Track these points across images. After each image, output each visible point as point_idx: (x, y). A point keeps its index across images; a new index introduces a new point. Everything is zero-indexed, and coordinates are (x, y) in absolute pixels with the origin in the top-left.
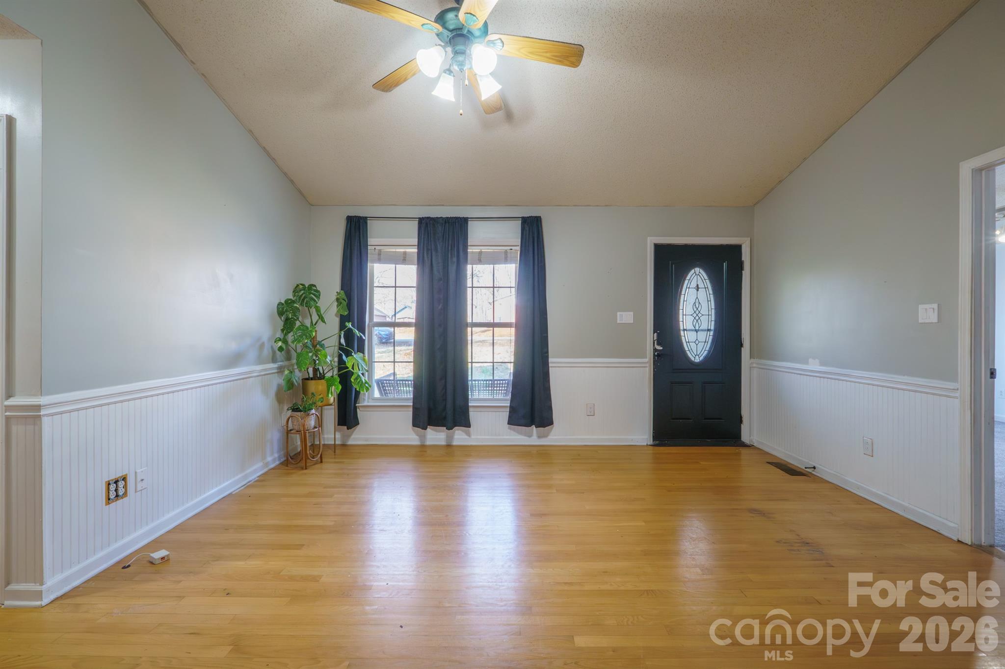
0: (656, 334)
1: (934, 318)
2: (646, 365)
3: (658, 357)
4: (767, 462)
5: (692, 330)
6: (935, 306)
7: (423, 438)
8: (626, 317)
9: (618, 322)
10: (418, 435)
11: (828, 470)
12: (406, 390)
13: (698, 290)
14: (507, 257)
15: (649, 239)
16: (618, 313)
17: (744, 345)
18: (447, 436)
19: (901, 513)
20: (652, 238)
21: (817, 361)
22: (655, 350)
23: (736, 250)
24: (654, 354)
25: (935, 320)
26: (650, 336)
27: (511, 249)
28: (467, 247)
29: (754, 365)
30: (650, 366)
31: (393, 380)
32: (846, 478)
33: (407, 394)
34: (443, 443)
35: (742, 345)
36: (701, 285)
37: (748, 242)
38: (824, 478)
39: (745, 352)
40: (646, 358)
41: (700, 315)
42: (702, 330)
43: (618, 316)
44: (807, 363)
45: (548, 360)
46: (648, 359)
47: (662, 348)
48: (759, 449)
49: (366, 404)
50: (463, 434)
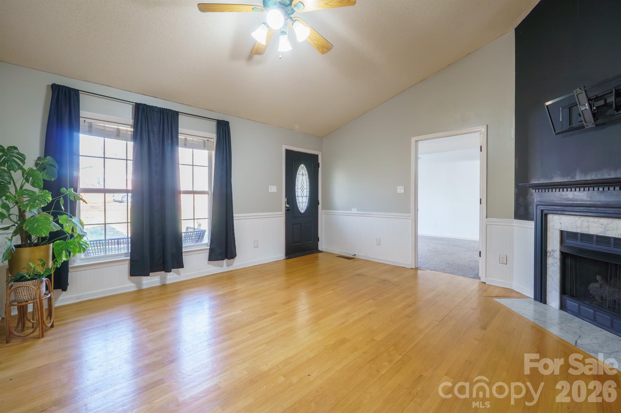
0: (286, 198)
1: (402, 191)
2: (282, 216)
3: (287, 210)
4: (337, 257)
5: (300, 196)
6: (403, 187)
7: (139, 284)
8: (273, 189)
9: (270, 192)
10: (134, 283)
11: (361, 254)
12: (109, 248)
13: (303, 176)
14: (205, 145)
15: (283, 146)
16: (270, 187)
17: (320, 204)
18: (161, 279)
19: (392, 264)
20: (285, 146)
21: (356, 209)
22: (286, 207)
23: (316, 157)
24: (286, 209)
25: (403, 192)
26: (284, 200)
27: (208, 140)
28: (178, 134)
29: (323, 213)
30: (284, 216)
31: (104, 240)
32: (369, 256)
33: (125, 249)
34: (159, 284)
35: (319, 204)
36: (304, 174)
37: (321, 154)
38: (360, 258)
39: (320, 206)
40: (282, 211)
41: (303, 189)
42: (304, 196)
43: (269, 188)
44: (351, 210)
45: (233, 215)
46: (283, 212)
47: (289, 206)
48: (326, 252)
49: (76, 265)
50: (175, 274)
